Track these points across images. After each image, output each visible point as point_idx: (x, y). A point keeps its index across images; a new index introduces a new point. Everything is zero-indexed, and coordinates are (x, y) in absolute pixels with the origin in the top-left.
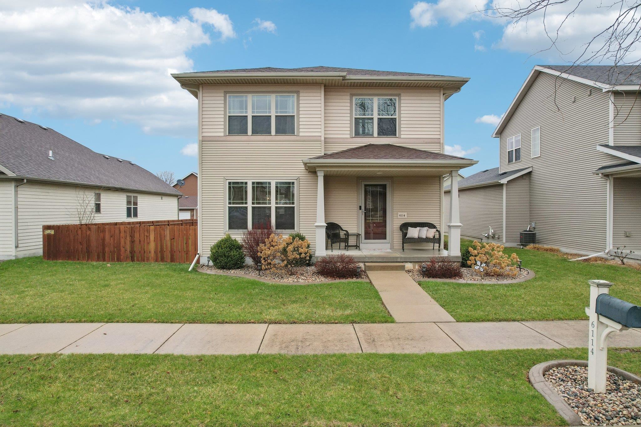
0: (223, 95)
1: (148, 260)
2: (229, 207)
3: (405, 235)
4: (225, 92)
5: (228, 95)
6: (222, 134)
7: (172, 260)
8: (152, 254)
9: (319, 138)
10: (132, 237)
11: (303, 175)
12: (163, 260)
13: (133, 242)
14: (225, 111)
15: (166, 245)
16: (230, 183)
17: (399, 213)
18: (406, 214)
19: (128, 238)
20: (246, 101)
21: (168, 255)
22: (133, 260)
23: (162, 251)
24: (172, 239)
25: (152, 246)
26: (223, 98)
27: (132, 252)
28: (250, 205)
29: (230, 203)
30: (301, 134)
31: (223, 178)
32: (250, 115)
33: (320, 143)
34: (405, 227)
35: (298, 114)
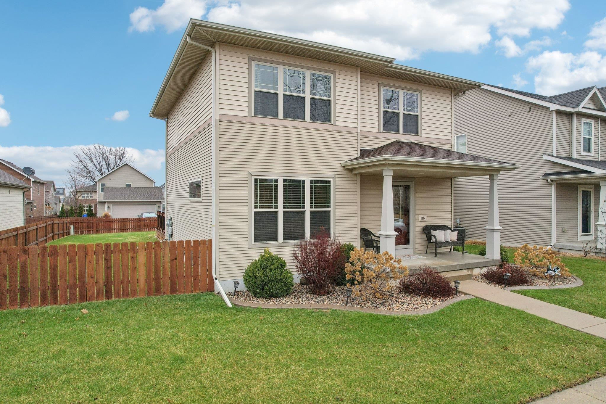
0: (246, 61)
1: (134, 293)
2: (255, 212)
3: (429, 238)
4: (249, 57)
5: (254, 63)
6: (246, 114)
7: (173, 290)
8: (143, 284)
9: (354, 130)
10: (107, 260)
11: (338, 173)
12: (158, 291)
13: (108, 268)
14: (250, 83)
15: (164, 270)
16: (256, 180)
17: (421, 216)
18: (425, 216)
19: (102, 263)
20: (277, 74)
21: (166, 283)
22: (108, 295)
23: (157, 279)
24: (173, 260)
25: (142, 274)
26: (246, 66)
27: (108, 284)
28: (280, 210)
29: (256, 207)
30: (338, 123)
31: (247, 173)
32: (281, 93)
33: (356, 135)
34: (427, 230)
35: (335, 99)
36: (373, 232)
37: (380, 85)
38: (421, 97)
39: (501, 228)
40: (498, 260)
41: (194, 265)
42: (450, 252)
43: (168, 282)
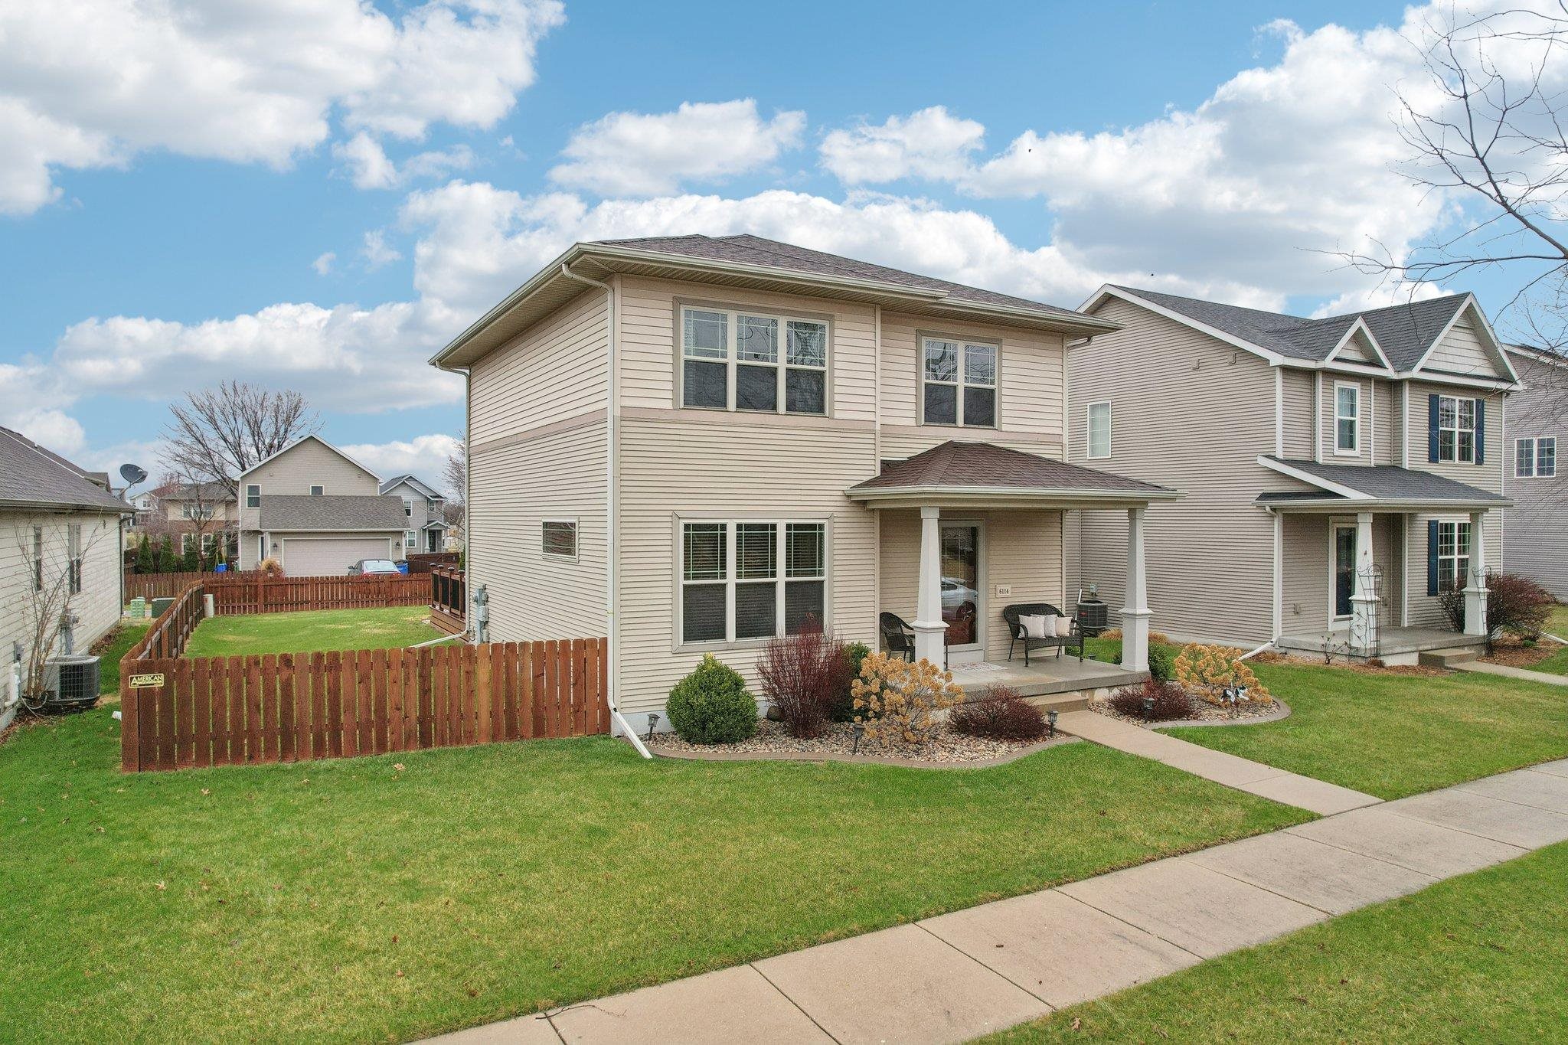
0: (669, 305)
1: (470, 737)
2: (685, 587)
3: (1015, 628)
4: (673, 297)
5: (683, 309)
6: (669, 405)
7: (539, 732)
8: (485, 720)
9: (870, 426)
10: (424, 678)
11: (839, 509)
12: (512, 733)
13: (425, 692)
14: (675, 346)
15: (522, 695)
16: (687, 527)
17: (999, 587)
18: (1008, 587)
19: (415, 684)
20: (725, 327)
21: (526, 719)
22: (425, 742)
23: (511, 711)
24: (538, 676)
25: (483, 702)
26: (670, 315)
27: (424, 720)
28: (731, 580)
29: (687, 577)
30: (837, 415)
31: (670, 513)
32: (732, 362)
33: (873, 436)
34: (1012, 615)
35: (832, 369)
36: (905, 620)
37: (920, 333)
38: (1000, 352)
39: (1150, 611)
40: (1144, 673)
41: (574, 685)
42: (1057, 656)
43: (529, 716)
